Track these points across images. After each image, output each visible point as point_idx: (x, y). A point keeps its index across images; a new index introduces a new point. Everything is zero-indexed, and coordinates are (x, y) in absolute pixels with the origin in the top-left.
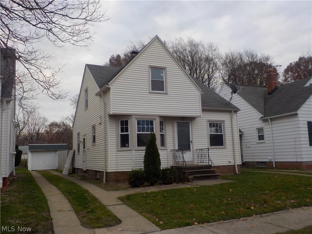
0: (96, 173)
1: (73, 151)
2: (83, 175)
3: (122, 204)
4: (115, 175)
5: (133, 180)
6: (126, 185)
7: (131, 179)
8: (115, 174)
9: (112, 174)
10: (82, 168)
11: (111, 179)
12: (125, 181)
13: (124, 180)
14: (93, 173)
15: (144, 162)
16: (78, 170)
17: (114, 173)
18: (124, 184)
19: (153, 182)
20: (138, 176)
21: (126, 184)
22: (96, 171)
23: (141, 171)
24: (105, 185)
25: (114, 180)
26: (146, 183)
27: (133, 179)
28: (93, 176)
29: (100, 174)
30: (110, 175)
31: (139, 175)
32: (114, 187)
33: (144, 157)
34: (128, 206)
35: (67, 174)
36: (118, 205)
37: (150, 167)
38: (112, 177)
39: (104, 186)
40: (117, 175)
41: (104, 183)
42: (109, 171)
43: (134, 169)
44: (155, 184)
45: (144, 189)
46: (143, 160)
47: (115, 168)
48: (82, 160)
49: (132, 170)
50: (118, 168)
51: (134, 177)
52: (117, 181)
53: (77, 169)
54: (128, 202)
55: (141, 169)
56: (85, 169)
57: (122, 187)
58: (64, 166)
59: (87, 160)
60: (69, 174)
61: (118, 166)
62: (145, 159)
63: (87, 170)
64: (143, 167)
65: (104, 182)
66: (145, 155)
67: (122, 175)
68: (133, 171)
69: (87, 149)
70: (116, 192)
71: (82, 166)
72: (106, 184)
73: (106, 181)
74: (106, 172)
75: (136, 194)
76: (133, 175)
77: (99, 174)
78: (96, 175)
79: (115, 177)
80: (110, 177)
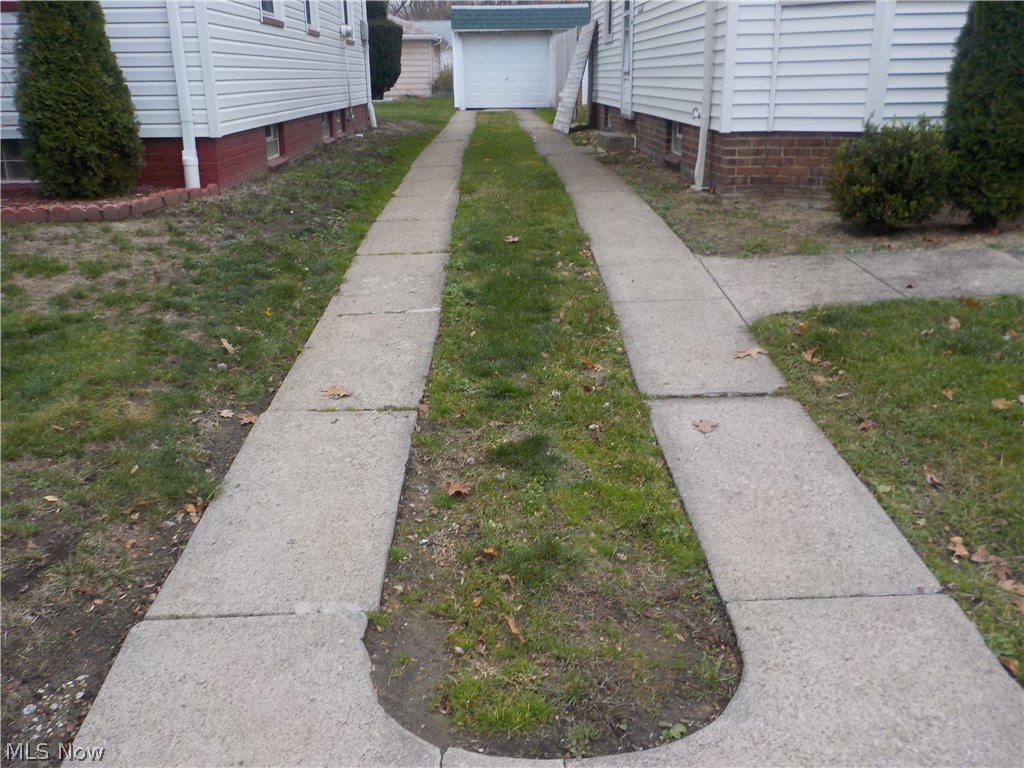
0: (669, 134)
1: (590, 27)
2: (618, 140)
3: (777, 394)
4: (758, 153)
5: (865, 190)
6: (819, 213)
7: (851, 181)
8: (760, 143)
9: (743, 143)
10: (617, 105)
11: (732, 171)
12: (814, 187)
13: (811, 182)
14: (658, 131)
15: (954, 77)
16: (606, 114)
17: (751, 138)
18: (805, 205)
19: (994, 212)
20: (900, 167)
21: (818, 205)
22: (669, 124)
23: (927, 138)
24: (698, 202)
25: (753, 181)
26: (946, 213)
27: (868, 183)
28: (658, 145)
29: (683, 140)
30: (732, 153)
31: (910, 161)
32: (747, 222)
33: (959, 43)
34: (823, 428)
35: (567, 131)
36: (744, 395)
37: (993, 109)
38: (741, 162)
39: (691, 207)
40: (768, 152)
41: (694, 192)
42: (725, 126)
43: (879, 123)
44: (1004, 221)
45: (933, 257)
46: (947, 67)
47: (762, 112)
48: (619, 67)
49: (868, 126)
50: (781, 112)
51: (874, 170)
52: (768, 185)
53: (602, 111)
54: (821, 379)
55: (923, 121)
56: (627, 111)
57: (793, 229)
58: (561, 95)
59: (637, 65)
60: (572, 130)
61: (782, 99)
62: (958, 61)
63: (636, 114)
64: (939, 111)
65: (698, 186)
66: (967, 31)
67: (797, 153)
68: (869, 134)
69: (636, 12)
70: (749, 265)
71: (618, 97)
72: (705, 201)
73: (710, 178)
74: (713, 135)
75: (882, 305)
76: (867, 161)
77: (679, 136)
78: (669, 141)
79: (755, 162)
80: (732, 162)
